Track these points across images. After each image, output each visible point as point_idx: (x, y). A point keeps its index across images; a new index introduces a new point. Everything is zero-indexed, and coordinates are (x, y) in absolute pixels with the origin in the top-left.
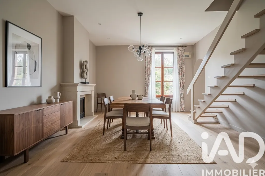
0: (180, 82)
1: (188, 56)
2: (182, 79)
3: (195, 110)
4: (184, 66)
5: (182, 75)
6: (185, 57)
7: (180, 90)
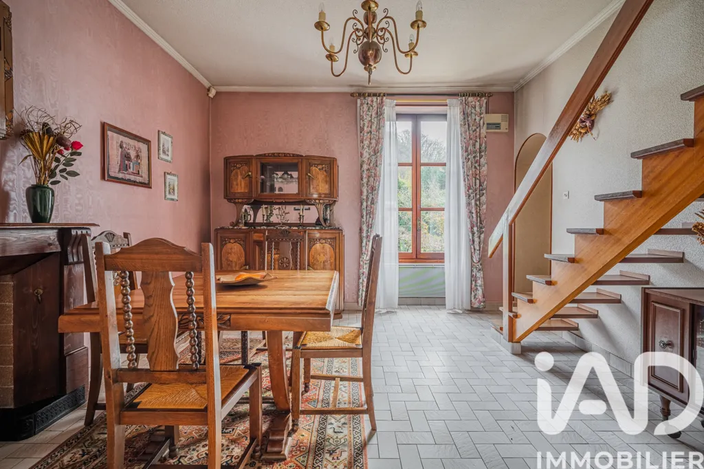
0: (471, 212)
1: (497, 126)
2: (478, 203)
3: (514, 309)
4: (482, 160)
5: (476, 189)
6: (488, 128)
7: (471, 238)
